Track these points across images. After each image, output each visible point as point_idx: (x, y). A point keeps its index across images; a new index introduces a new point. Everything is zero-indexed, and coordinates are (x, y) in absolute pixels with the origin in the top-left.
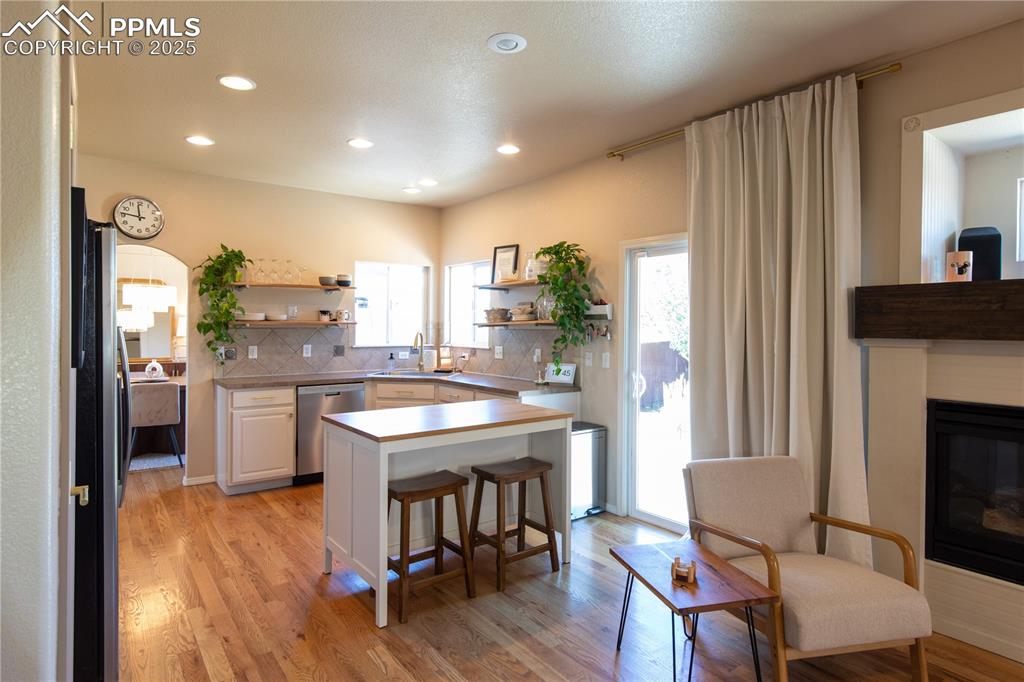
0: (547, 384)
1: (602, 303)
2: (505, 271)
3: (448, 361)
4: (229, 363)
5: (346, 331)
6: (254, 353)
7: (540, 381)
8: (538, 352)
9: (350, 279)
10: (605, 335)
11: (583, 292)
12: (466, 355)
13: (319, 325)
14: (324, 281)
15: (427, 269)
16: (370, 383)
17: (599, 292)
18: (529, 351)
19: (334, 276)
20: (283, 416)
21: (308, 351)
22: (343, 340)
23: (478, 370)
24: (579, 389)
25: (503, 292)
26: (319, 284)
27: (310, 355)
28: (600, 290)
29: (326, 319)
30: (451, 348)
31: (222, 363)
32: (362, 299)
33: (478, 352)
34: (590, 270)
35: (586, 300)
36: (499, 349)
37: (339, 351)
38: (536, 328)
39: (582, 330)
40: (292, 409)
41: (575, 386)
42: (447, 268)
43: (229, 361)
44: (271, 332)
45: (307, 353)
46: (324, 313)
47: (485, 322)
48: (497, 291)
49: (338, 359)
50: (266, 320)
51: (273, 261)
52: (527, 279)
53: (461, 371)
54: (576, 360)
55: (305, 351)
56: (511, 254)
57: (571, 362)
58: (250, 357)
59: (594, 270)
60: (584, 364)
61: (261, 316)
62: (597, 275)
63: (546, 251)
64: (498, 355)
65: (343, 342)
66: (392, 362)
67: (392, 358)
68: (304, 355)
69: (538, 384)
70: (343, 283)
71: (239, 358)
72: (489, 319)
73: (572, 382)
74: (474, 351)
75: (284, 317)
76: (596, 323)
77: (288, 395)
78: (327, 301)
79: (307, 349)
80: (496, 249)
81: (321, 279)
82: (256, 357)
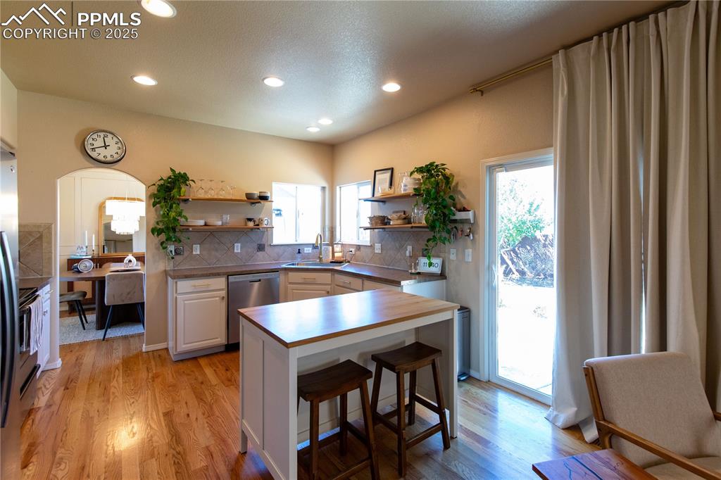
0: (419, 273)
1: (464, 210)
2: (383, 188)
3: (340, 254)
4: (178, 258)
5: (266, 233)
6: (197, 250)
7: (413, 271)
8: (410, 248)
9: (269, 195)
10: (468, 236)
11: (449, 201)
12: (353, 250)
13: (246, 229)
14: (249, 197)
15: (324, 188)
16: (283, 272)
17: (462, 202)
18: (402, 248)
19: (256, 192)
20: (217, 299)
21: (238, 248)
22: (263, 240)
23: (362, 261)
24: (445, 278)
25: (381, 203)
26: (246, 199)
27: (239, 251)
28: (462, 199)
29: (251, 224)
30: (342, 245)
31: (173, 258)
32: (278, 210)
33: (362, 249)
34: (453, 184)
35: (452, 208)
36: (378, 246)
37: (261, 248)
38: (411, 230)
39: (449, 232)
40: (224, 293)
41: (442, 276)
42: (338, 188)
44: (209, 234)
45: (237, 250)
46: (250, 220)
47: (368, 225)
48: (376, 203)
49: (260, 254)
50: (206, 225)
51: (211, 181)
52: (402, 192)
53: (349, 262)
54: (442, 255)
55: (235, 248)
56: (388, 175)
57: (438, 256)
58: (194, 253)
59: (457, 184)
60: (449, 258)
61: (201, 222)
62: (460, 188)
63: (420, 170)
64: (378, 251)
65: (264, 241)
66: (299, 255)
67: (299, 252)
68: (236, 251)
69: (411, 273)
70: (264, 198)
71: (186, 254)
72: (371, 224)
73: (440, 272)
74: (359, 247)
75: (220, 223)
76: (459, 226)
77: (220, 283)
78: (251, 211)
79: (237, 246)
80: (375, 172)
81: (247, 195)
82: (198, 253)
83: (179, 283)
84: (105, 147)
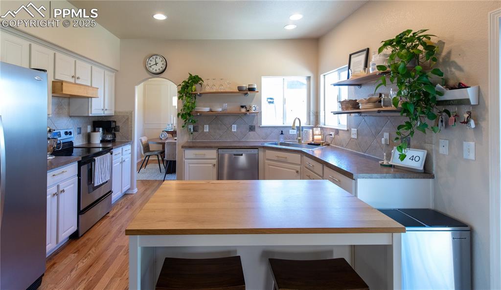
0: (391, 166)
1: (461, 86)
2: (358, 69)
3: (320, 137)
4: (195, 133)
5: (256, 117)
6: (207, 129)
7: (385, 163)
8: (386, 135)
9: (255, 87)
10: (467, 122)
12: (332, 133)
13: (239, 113)
14: (240, 89)
15: (309, 78)
16: (262, 149)
17: (457, 75)
18: (377, 134)
19: (245, 85)
20: (211, 165)
21: (234, 128)
22: (254, 122)
23: (340, 145)
25: (357, 87)
26: (238, 91)
27: (235, 130)
29: (243, 110)
30: (322, 128)
31: (192, 133)
32: (271, 99)
33: (340, 132)
34: (444, 53)
35: (439, 86)
36: (354, 131)
37: (252, 128)
38: (378, 114)
39: (434, 117)
40: (215, 162)
41: (427, 172)
42: (322, 76)
43: (196, 133)
44: (214, 118)
45: (234, 129)
46: (242, 107)
47: (340, 110)
48: (352, 87)
49: (251, 133)
50: (211, 111)
51: (214, 79)
52: (371, 72)
53: (328, 145)
54: (427, 146)
55: (233, 128)
56: (362, 57)
57: (421, 148)
58: (205, 131)
60: (437, 152)
61: (207, 109)
62: (454, 58)
63: (389, 43)
64: (354, 136)
65: (254, 123)
66: (282, 136)
67: (282, 134)
68: (233, 130)
69: (382, 165)
70: (251, 89)
71: (200, 131)
72: (342, 109)
73: (421, 168)
74: (337, 131)
75: (220, 110)
77: (212, 154)
78: (244, 101)
79: (234, 127)
80: (350, 56)
81: (238, 87)
82: (208, 131)
83: (186, 151)
84: (156, 64)
